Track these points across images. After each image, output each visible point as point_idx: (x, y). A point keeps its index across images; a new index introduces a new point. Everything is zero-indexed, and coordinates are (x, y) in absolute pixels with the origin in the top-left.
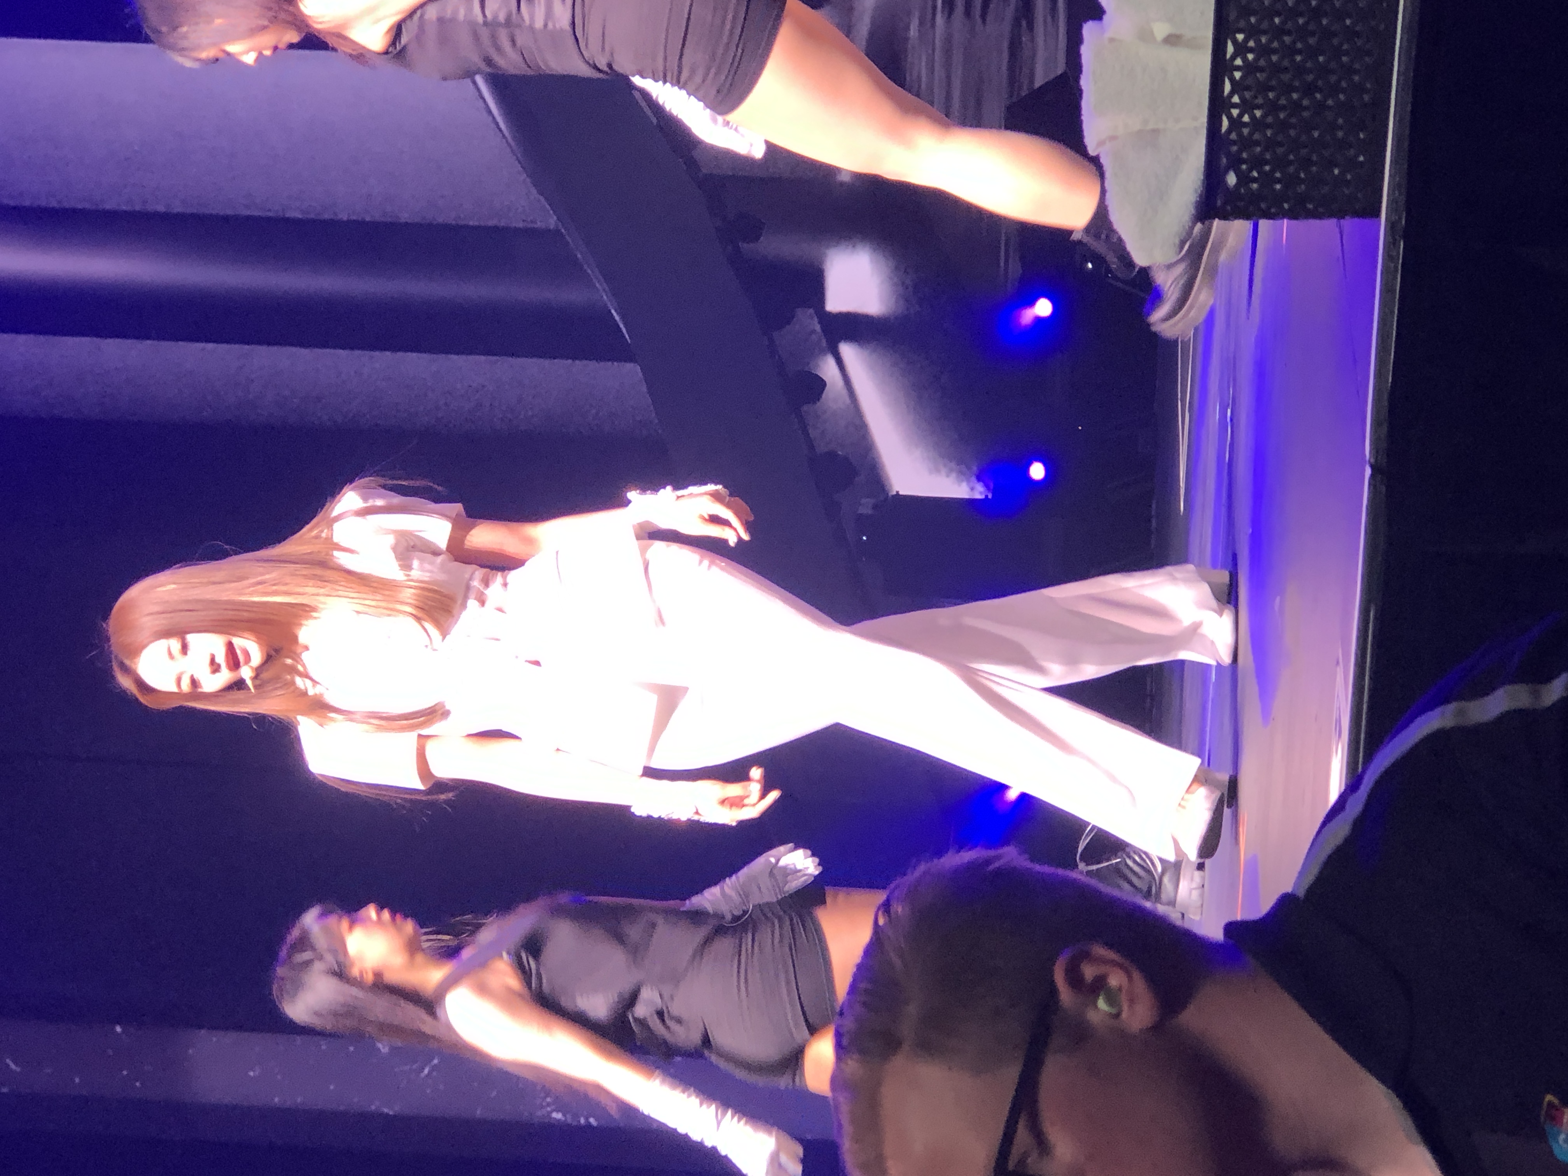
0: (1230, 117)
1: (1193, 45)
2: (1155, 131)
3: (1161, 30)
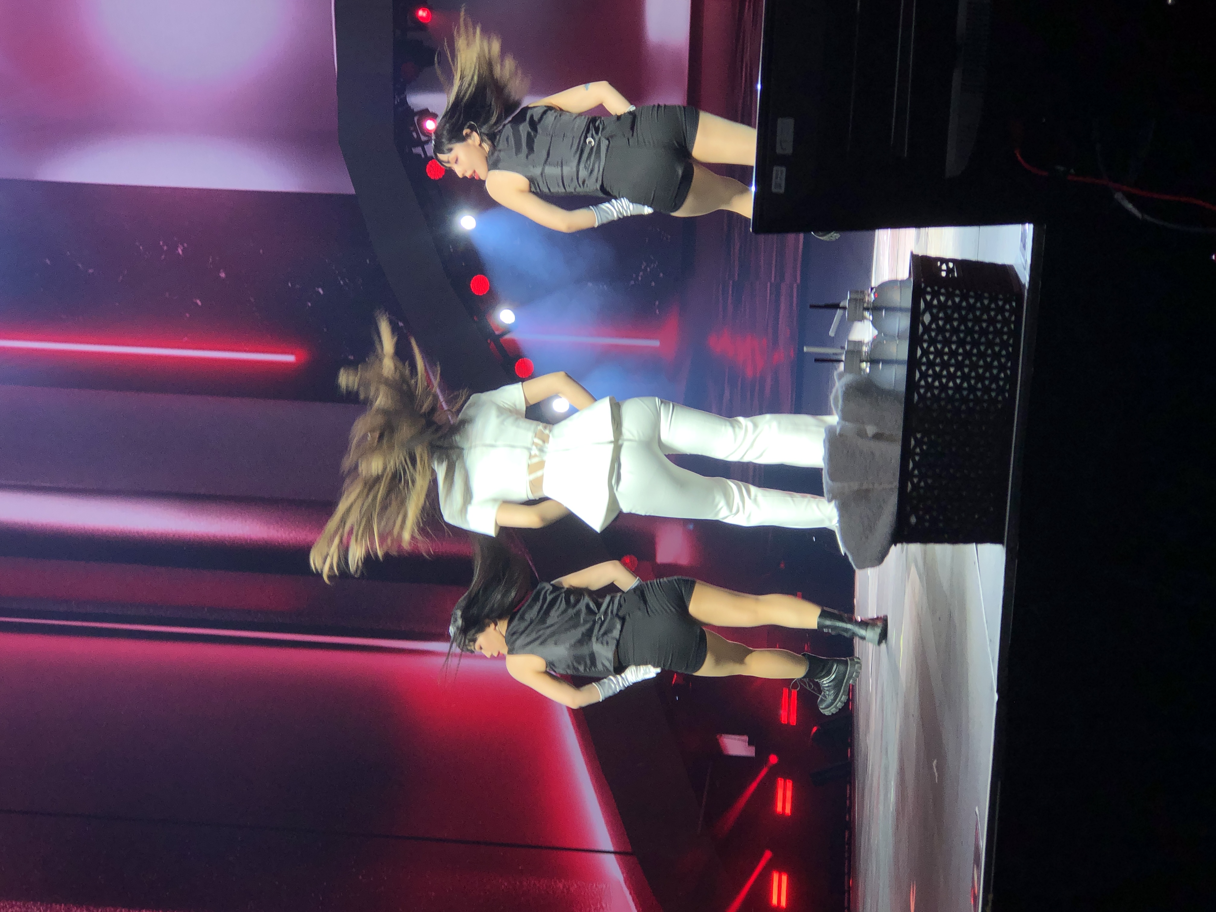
0: (912, 483)
1: (889, 439)
2: (867, 491)
3: (871, 430)
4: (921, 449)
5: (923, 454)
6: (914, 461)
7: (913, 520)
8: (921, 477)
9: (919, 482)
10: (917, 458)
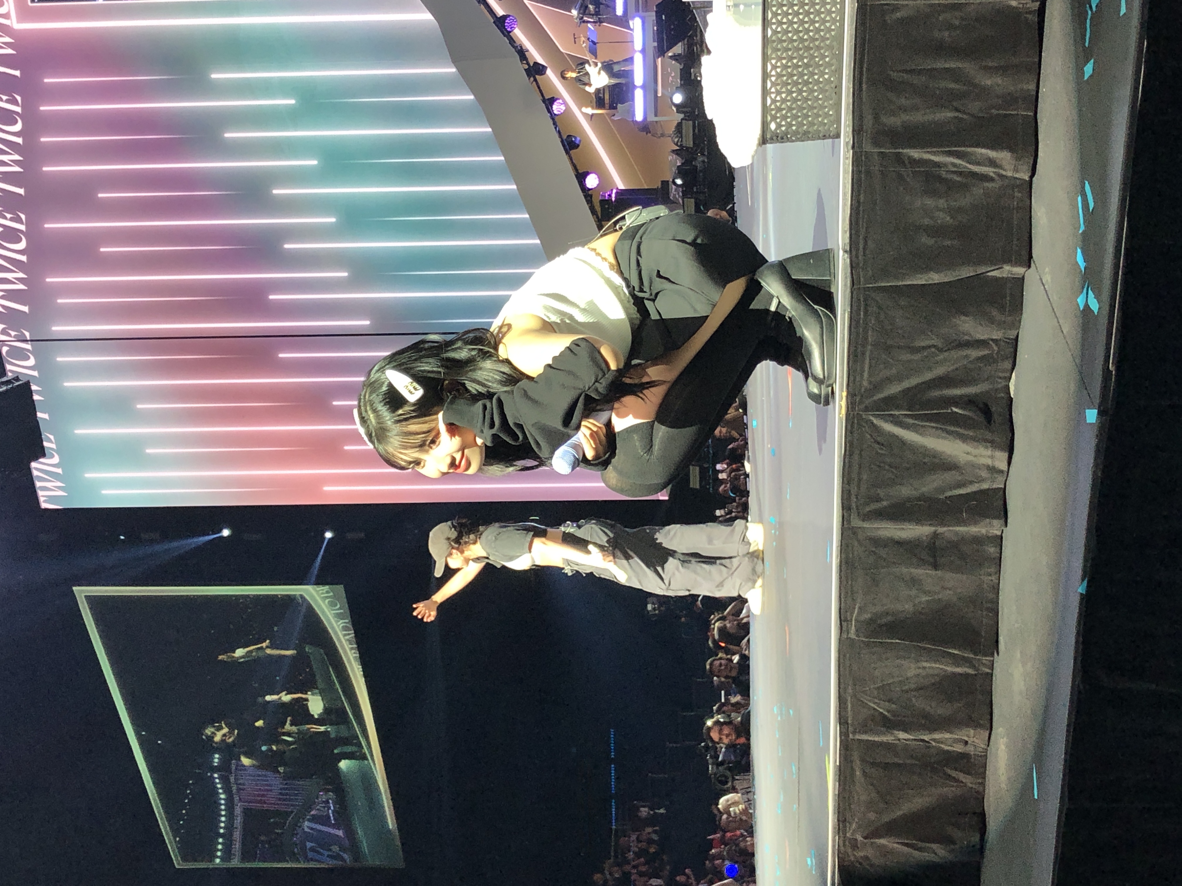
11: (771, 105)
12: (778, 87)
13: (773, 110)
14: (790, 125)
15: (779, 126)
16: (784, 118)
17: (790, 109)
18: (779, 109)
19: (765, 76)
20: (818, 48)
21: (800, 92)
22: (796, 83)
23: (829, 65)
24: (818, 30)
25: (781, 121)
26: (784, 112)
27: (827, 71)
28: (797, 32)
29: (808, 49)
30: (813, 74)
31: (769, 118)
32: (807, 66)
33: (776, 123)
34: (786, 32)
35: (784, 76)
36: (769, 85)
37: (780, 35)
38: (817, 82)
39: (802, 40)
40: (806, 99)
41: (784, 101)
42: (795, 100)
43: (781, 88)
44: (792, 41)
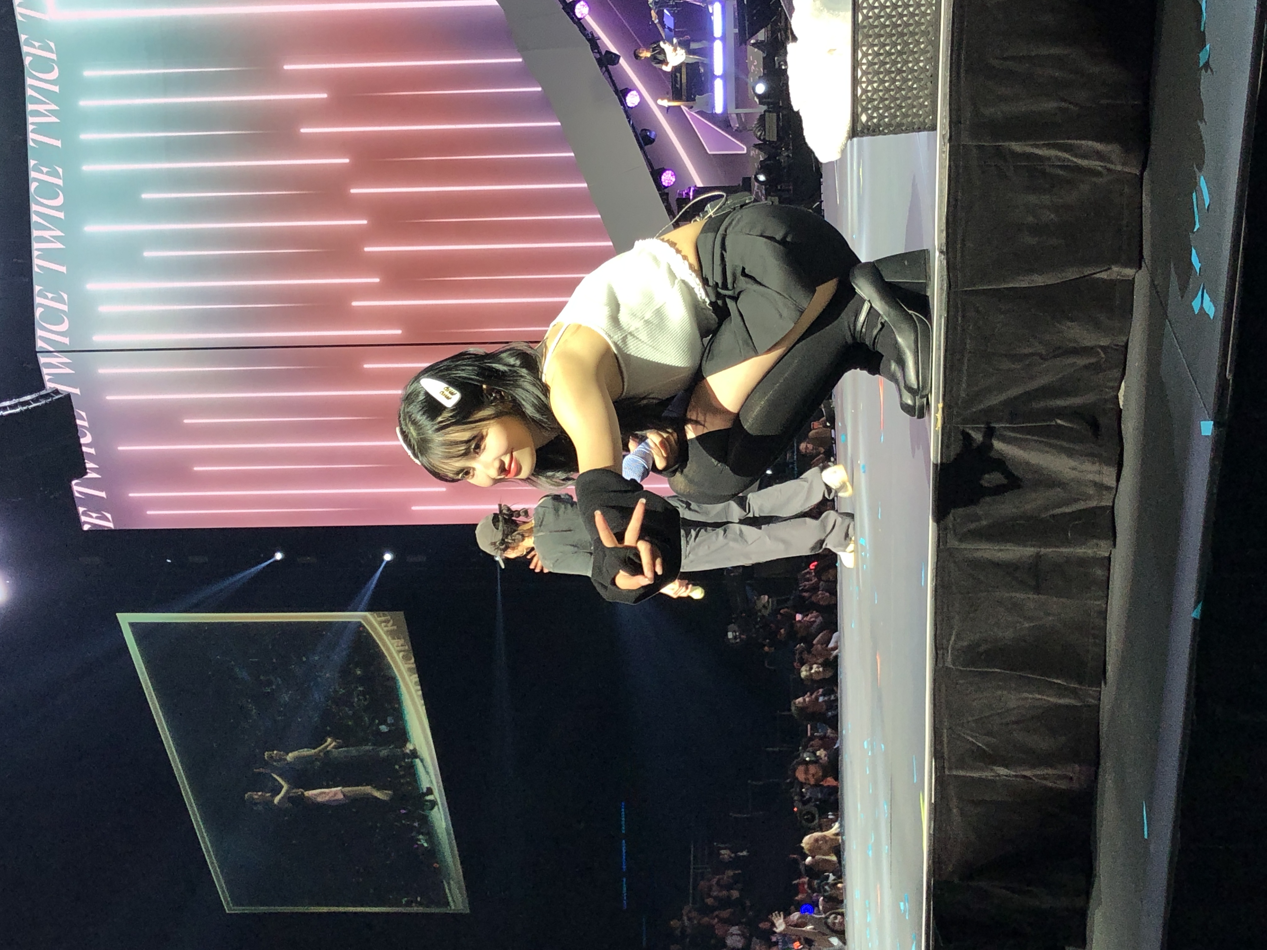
0: (861, 88)
4: (868, 60)
5: (871, 64)
6: (862, 69)
7: (864, 118)
8: (870, 82)
9: (867, 86)
10: (864, 67)
11: (861, 95)
12: (870, 76)
13: (864, 100)
14: (881, 117)
15: (870, 118)
16: (876, 109)
17: (882, 100)
18: (871, 100)
19: (855, 64)
20: (913, 34)
21: (894, 81)
22: (889, 72)
23: (924, 52)
24: (912, 15)
25: (873, 113)
26: (876, 103)
27: (922, 58)
28: (890, 16)
29: (902, 34)
30: (906, 62)
31: (860, 109)
32: (900, 53)
33: (867, 114)
34: (879, 17)
35: (875, 64)
36: (860, 73)
37: (871, 20)
38: (912, 71)
39: (895, 26)
40: (900, 89)
41: (876, 91)
42: (888, 90)
43: (873, 77)
44: (884, 26)
